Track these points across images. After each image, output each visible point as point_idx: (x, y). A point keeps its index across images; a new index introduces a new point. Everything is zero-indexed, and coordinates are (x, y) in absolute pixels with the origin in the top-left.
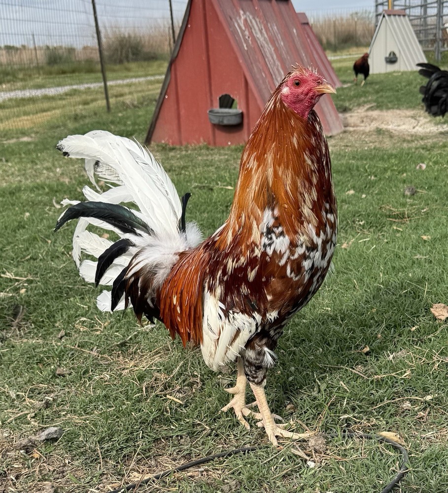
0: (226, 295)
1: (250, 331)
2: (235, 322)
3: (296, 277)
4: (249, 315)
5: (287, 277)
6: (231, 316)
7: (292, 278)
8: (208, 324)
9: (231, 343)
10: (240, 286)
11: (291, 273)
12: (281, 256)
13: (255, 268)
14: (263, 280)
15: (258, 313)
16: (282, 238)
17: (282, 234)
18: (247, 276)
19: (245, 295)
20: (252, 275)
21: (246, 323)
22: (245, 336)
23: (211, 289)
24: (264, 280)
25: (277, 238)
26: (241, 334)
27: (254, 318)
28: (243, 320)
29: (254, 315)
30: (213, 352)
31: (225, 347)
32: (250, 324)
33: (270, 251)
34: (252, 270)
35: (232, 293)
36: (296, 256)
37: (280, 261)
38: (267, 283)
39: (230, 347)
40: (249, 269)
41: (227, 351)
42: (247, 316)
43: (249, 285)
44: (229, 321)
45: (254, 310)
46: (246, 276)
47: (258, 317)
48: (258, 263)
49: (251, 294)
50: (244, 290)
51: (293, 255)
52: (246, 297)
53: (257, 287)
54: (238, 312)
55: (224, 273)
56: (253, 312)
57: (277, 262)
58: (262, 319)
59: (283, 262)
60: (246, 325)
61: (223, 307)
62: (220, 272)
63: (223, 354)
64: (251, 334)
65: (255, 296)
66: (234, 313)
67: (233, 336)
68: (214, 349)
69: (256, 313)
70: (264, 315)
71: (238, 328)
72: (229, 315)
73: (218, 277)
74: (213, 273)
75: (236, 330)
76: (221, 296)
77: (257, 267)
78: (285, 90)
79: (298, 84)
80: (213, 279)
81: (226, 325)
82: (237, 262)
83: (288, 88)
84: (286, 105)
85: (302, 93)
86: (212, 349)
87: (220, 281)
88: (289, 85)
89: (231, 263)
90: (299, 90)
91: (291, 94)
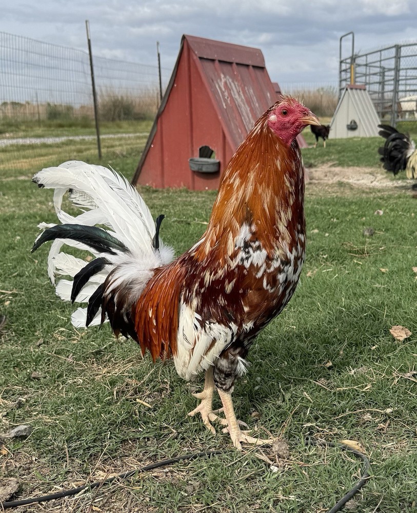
0: (203, 306)
1: (226, 341)
2: (212, 332)
3: (271, 289)
4: (225, 325)
5: (264, 289)
6: (208, 326)
7: (268, 290)
8: (184, 335)
9: (206, 353)
10: (217, 298)
11: (267, 285)
12: (258, 269)
13: (232, 281)
15: (234, 323)
16: (259, 252)
17: (259, 248)
18: (225, 288)
19: (222, 306)
20: (229, 288)
21: (222, 333)
22: (220, 346)
23: (187, 301)
24: (241, 291)
25: (254, 252)
26: (216, 344)
27: (230, 328)
28: (220, 330)
29: (230, 325)
30: (187, 361)
31: (200, 356)
32: (226, 333)
33: (247, 265)
34: (229, 283)
35: (209, 305)
36: (272, 269)
37: (257, 274)
38: (244, 295)
39: (205, 357)
40: (227, 282)
41: (201, 360)
42: (223, 326)
43: (226, 296)
44: (205, 331)
45: (230, 320)
46: (223, 288)
47: (234, 327)
48: (236, 275)
49: (228, 305)
50: (222, 301)
51: (269, 268)
52: (223, 308)
53: (235, 299)
54: (215, 322)
55: (202, 285)
56: (230, 322)
57: (254, 274)
58: (238, 329)
59: (259, 275)
60: (222, 335)
61: (199, 317)
62: (197, 285)
63: (197, 363)
64: (226, 344)
65: (232, 307)
66: (210, 323)
67: (209, 346)
68: (189, 358)
69: (232, 323)
70: (240, 326)
71: (214, 338)
72: (205, 325)
73: (195, 290)
74: (189, 286)
75: (212, 340)
76: (197, 307)
77: (235, 280)
78: (272, 118)
79: (285, 114)
80: (189, 292)
81: (202, 335)
82: (214, 275)
83: (275, 116)
84: (272, 131)
85: (288, 122)
86: (186, 358)
87: (197, 294)
88: (277, 113)
89: (209, 276)
90: (286, 119)
91: (278, 122)
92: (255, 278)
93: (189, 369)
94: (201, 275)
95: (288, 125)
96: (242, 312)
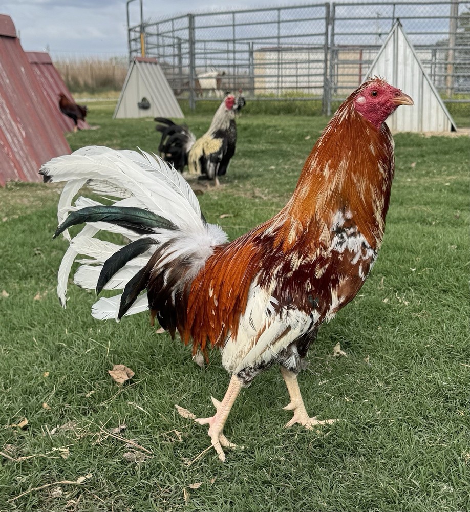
0: (283, 289)
1: (302, 331)
2: (288, 318)
3: (364, 277)
4: (307, 312)
6: (285, 311)
8: (250, 319)
9: (273, 343)
10: (304, 282)
11: (362, 273)
12: (353, 255)
13: (325, 265)
15: (318, 311)
16: (353, 238)
17: (353, 234)
18: (315, 273)
19: (307, 292)
20: (319, 273)
21: (300, 321)
22: (294, 334)
23: (262, 283)
24: (333, 277)
25: (348, 238)
26: (290, 333)
27: (312, 316)
28: (299, 317)
29: (313, 313)
30: (246, 351)
31: (265, 345)
32: (305, 322)
33: (341, 250)
34: (321, 268)
35: (291, 289)
36: (367, 257)
37: (352, 260)
38: (335, 282)
39: (272, 346)
40: (318, 266)
41: (264, 351)
42: (304, 313)
43: (315, 281)
44: (281, 317)
45: (314, 307)
47: (316, 315)
48: (330, 260)
49: (314, 291)
50: (309, 286)
51: (365, 256)
52: (308, 293)
53: (324, 284)
54: (295, 307)
56: (313, 309)
57: (349, 260)
58: (320, 318)
59: (355, 261)
60: (300, 324)
61: (276, 301)
62: (280, 267)
63: (258, 353)
64: (301, 334)
65: (320, 294)
66: (289, 308)
67: (280, 334)
68: (249, 347)
69: (316, 311)
70: (323, 315)
71: (289, 326)
72: (282, 311)
73: (275, 272)
74: (268, 268)
75: (286, 328)
76: (275, 291)
77: (328, 265)
78: (361, 100)
79: (375, 95)
80: (267, 274)
81: (275, 321)
82: (304, 258)
83: (364, 98)
84: (361, 114)
85: (379, 103)
86: (246, 347)
87: (277, 276)
88: (366, 95)
89: (297, 259)
90: (377, 100)
91: (368, 103)
92: (350, 263)
93: (246, 360)
94: (286, 257)
95: (378, 106)
96: (329, 299)
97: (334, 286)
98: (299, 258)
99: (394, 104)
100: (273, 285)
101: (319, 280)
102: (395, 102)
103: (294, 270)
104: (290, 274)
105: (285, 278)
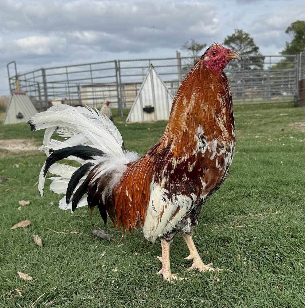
1: (187, 208)
2: (177, 202)
3: (221, 167)
4: (188, 196)
5: (216, 167)
6: (174, 197)
7: (219, 168)
8: (153, 205)
9: (171, 219)
10: (182, 176)
11: (218, 165)
12: (212, 153)
13: (193, 163)
14: (199, 170)
15: (195, 194)
18: (188, 168)
19: (185, 182)
20: (191, 168)
21: (185, 202)
22: (182, 212)
23: (156, 181)
26: (179, 211)
27: (191, 197)
28: (183, 200)
29: (191, 195)
32: (188, 202)
33: (203, 151)
34: (191, 165)
36: (221, 154)
37: (210, 157)
38: (202, 173)
39: (170, 221)
40: (189, 163)
41: (166, 225)
42: (186, 196)
43: (188, 174)
44: (172, 201)
45: (192, 191)
46: (186, 168)
47: (194, 196)
48: (196, 159)
49: (190, 181)
50: (185, 178)
51: (219, 153)
53: (195, 176)
54: (180, 193)
56: (191, 193)
57: (209, 157)
59: (212, 158)
61: (167, 192)
62: (165, 168)
65: (194, 182)
66: (176, 195)
67: (174, 212)
68: (157, 224)
69: (193, 194)
70: (198, 196)
71: (179, 206)
72: (172, 197)
73: (163, 172)
74: (158, 170)
75: (177, 208)
76: (166, 185)
77: (195, 162)
78: (207, 58)
79: (214, 54)
80: (159, 174)
81: (169, 204)
82: (179, 160)
83: (208, 57)
84: (207, 67)
85: (218, 59)
86: (155, 224)
87: (165, 175)
88: (210, 55)
89: (176, 161)
90: (216, 58)
91: (211, 60)
92: (209, 159)
94: (169, 161)
95: (218, 61)
96: (200, 185)
97: (202, 176)
98: (176, 160)
99: (227, 59)
100: (163, 181)
101: (191, 173)
102: (228, 57)
103: (174, 168)
104: (172, 172)
105: (170, 175)
